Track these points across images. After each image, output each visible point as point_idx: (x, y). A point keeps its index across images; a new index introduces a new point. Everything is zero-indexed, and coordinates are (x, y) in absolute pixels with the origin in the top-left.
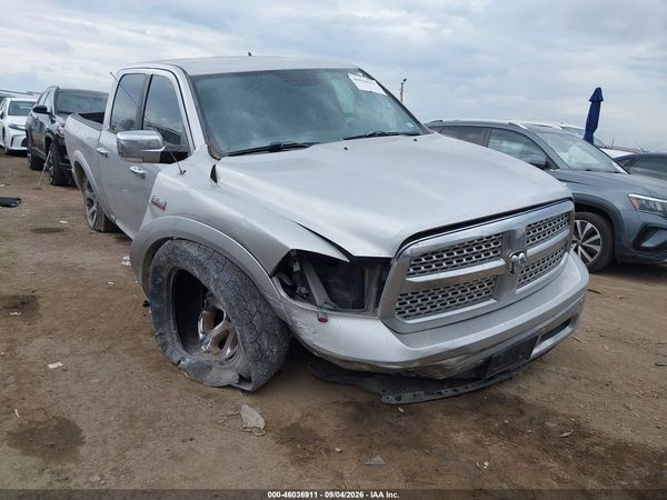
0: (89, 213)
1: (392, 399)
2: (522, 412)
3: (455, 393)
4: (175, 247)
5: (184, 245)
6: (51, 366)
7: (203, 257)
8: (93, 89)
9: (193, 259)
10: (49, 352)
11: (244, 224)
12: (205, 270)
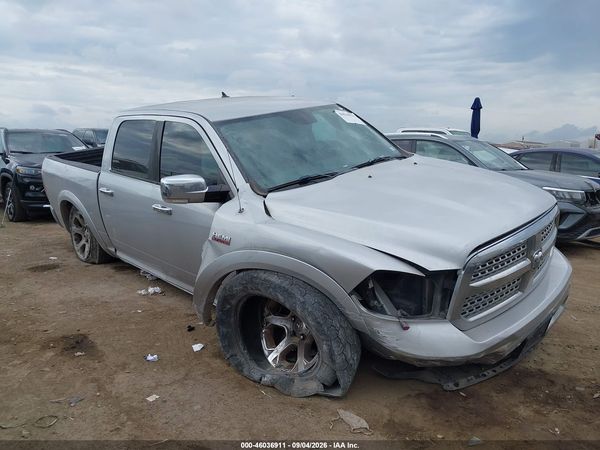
0: (78, 247)
1: (451, 386)
2: (552, 382)
3: (494, 374)
4: (253, 277)
5: (263, 275)
6: (151, 399)
7: (286, 284)
8: (41, 128)
9: (277, 287)
10: (137, 387)
11: (322, 252)
12: (290, 295)
